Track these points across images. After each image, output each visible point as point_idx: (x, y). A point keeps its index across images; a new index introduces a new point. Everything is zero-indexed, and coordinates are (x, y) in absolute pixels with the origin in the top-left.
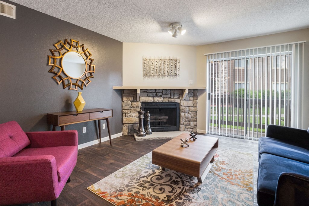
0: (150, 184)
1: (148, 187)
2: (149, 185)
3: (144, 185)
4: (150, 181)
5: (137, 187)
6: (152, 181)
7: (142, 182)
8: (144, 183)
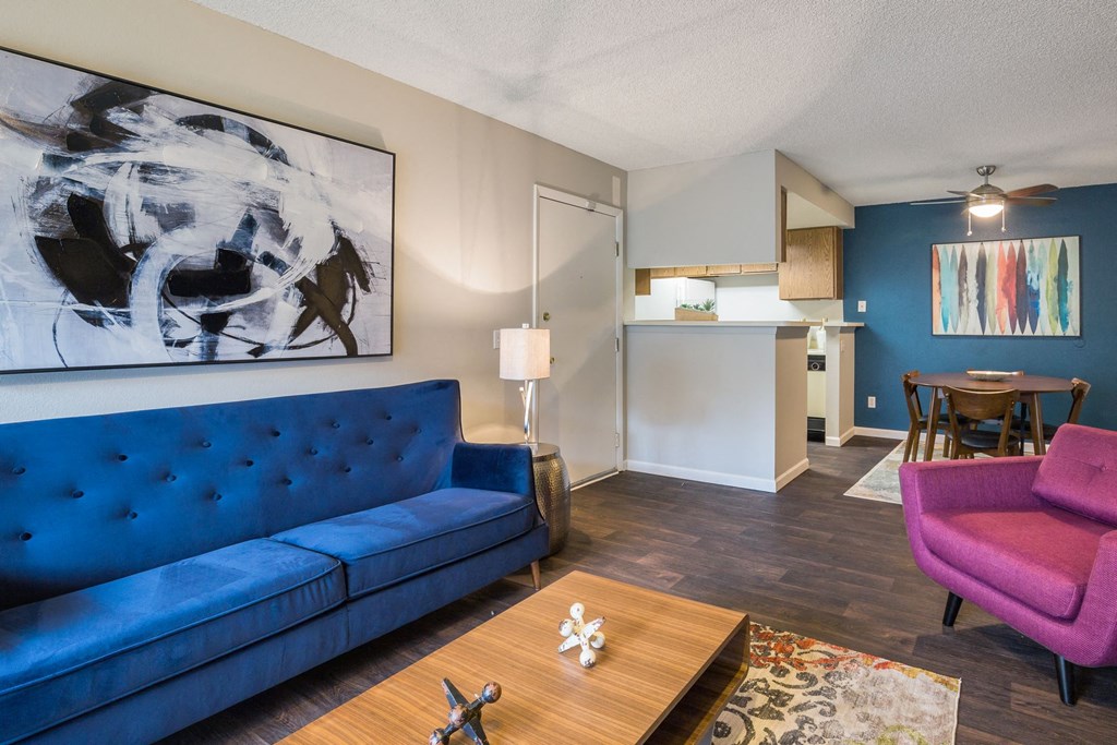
0: (750, 705)
1: (751, 690)
2: (750, 699)
3: (771, 700)
4: (752, 718)
5: (791, 691)
6: (743, 716)
7: (782, 709)
8: (772, 705)
